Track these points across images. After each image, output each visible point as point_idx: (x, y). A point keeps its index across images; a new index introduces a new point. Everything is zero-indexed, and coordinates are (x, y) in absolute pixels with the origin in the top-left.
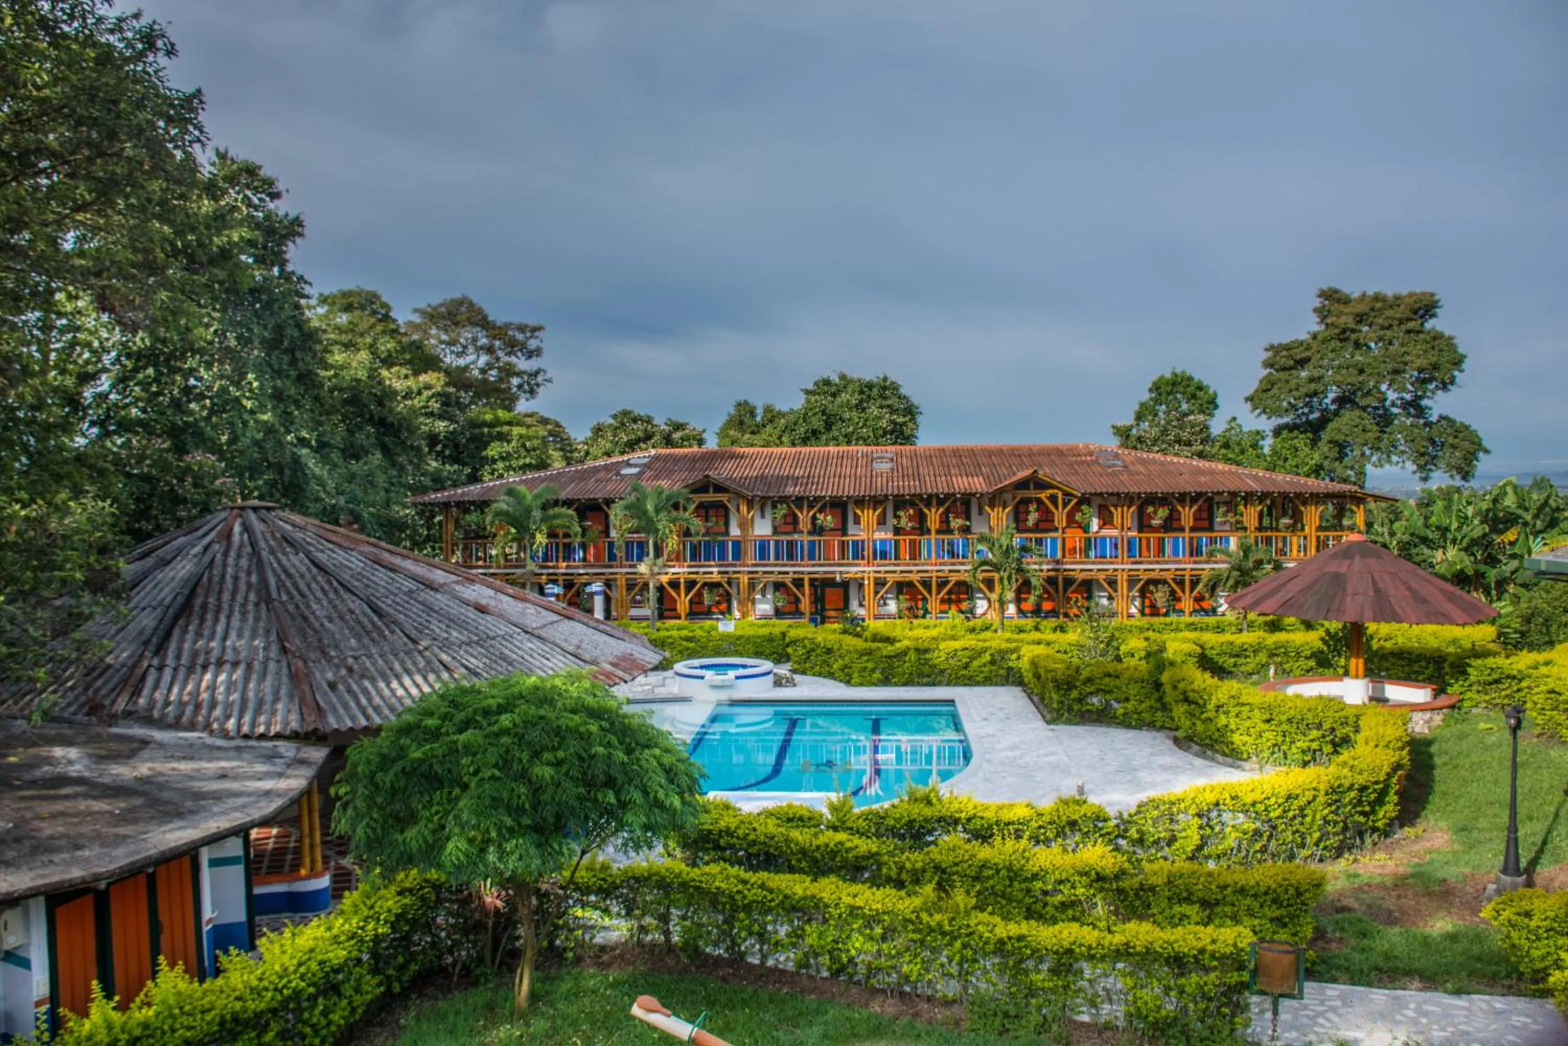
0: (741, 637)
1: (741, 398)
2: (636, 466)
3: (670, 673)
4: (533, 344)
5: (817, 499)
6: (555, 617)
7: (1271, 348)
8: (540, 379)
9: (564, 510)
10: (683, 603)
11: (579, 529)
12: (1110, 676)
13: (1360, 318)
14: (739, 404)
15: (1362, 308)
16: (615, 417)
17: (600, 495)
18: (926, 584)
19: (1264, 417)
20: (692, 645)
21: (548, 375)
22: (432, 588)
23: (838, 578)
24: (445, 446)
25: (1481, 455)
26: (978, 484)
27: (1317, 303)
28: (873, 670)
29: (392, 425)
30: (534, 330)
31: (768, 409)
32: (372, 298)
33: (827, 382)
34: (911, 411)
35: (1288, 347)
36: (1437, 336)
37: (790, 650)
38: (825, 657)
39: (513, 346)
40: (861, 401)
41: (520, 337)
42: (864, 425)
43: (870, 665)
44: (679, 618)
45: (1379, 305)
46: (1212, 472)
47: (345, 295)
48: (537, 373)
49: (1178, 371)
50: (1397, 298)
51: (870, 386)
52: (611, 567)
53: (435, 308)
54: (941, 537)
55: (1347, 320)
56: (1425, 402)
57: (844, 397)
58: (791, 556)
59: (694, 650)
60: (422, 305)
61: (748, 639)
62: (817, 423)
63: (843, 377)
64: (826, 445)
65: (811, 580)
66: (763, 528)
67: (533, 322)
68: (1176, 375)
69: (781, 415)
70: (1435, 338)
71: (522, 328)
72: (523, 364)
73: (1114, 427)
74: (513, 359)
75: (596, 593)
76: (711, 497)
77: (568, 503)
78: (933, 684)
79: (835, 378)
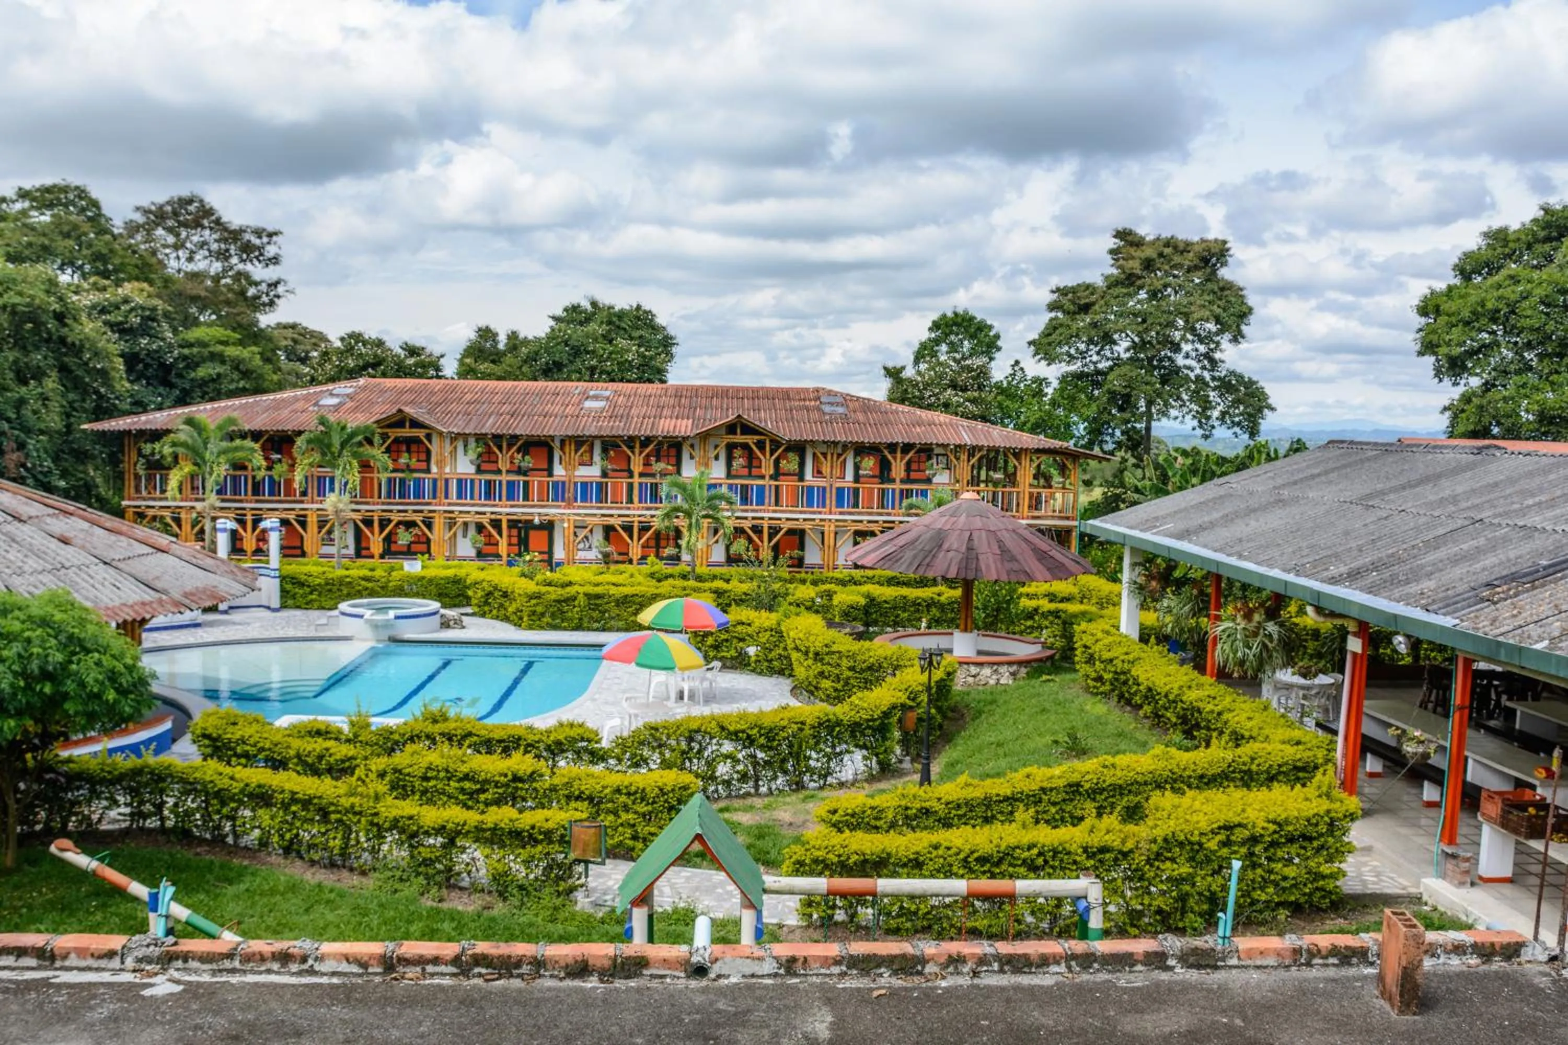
0: (423, 578)
1: (483, 324)
2: (338, 395)
3: (335, 612)
4: (271, 251)
5: (515, 437)
6: (150, 550)
7: (1058, 290)
8: (280, 289)
9: (249, 443)
10: (376, 543)
11: (264, 463)
12: (743, 624)
13: (1148, 265)
14: (480, 330)
15: (1149, 252)
16: (342, 339)
17: (289, 427)
18: (628, 529)
19: (1044, 363)
20: (370, 585)
21: (290, 286)
22: (20, 521)
23: (537, 521)
24: (147, 366)
25: (1266, 411)
26: (684, 427)
27: (1112, 243)
28: (543, 614)
29: (73, 344)
30: (270, 235)
31: (513, 336)
32: (81, 193)
33: (575, 309)
34: (667, 343)
35: (1074, 290)
36: (1228, 287)
37: (470, 593)
38: (502, 600)
39: (247, 249)
40: (609, 331)
41: (256, 241)
42: (608, 358)
43: (540, 609)
44: (372, 557)
45: (1167, 251)
46: (931, 424)
47: (47, 190)
48: (275, 284)
49: (960, 311)
50: (1188, 244)
51: (621, 315)
52: (302, 502)
53: (161, 207)
54: (644, 480)
55: (1135, 266)
56: (1217, 355)
57: (593, 326)
58: (488, 496)
59: (372, 589)
60: (145, 203)
61: (431, 581)
62: (562, 353)
63: (594, 304)
64: (568, 379)
65: (509, 521)
66: (464, 466)
67: (270, 229)
68: (956, 314)
69: (526, 342)
70: (1222, 289)
71: (258, 233)
72: (258, 271)
73: (885, 368)
74: (249, 267)
75: (272, 529)
76: (407, 432)
77: (256, 435)
78: (604, 630)
79: (586, 305)
